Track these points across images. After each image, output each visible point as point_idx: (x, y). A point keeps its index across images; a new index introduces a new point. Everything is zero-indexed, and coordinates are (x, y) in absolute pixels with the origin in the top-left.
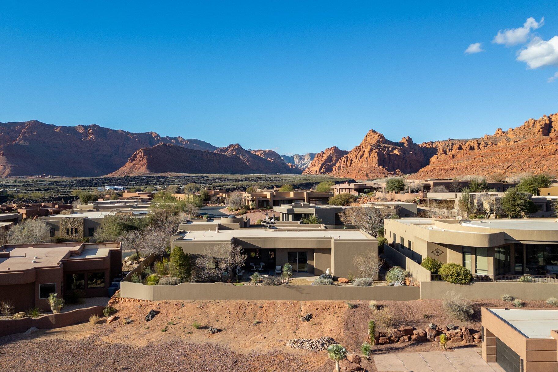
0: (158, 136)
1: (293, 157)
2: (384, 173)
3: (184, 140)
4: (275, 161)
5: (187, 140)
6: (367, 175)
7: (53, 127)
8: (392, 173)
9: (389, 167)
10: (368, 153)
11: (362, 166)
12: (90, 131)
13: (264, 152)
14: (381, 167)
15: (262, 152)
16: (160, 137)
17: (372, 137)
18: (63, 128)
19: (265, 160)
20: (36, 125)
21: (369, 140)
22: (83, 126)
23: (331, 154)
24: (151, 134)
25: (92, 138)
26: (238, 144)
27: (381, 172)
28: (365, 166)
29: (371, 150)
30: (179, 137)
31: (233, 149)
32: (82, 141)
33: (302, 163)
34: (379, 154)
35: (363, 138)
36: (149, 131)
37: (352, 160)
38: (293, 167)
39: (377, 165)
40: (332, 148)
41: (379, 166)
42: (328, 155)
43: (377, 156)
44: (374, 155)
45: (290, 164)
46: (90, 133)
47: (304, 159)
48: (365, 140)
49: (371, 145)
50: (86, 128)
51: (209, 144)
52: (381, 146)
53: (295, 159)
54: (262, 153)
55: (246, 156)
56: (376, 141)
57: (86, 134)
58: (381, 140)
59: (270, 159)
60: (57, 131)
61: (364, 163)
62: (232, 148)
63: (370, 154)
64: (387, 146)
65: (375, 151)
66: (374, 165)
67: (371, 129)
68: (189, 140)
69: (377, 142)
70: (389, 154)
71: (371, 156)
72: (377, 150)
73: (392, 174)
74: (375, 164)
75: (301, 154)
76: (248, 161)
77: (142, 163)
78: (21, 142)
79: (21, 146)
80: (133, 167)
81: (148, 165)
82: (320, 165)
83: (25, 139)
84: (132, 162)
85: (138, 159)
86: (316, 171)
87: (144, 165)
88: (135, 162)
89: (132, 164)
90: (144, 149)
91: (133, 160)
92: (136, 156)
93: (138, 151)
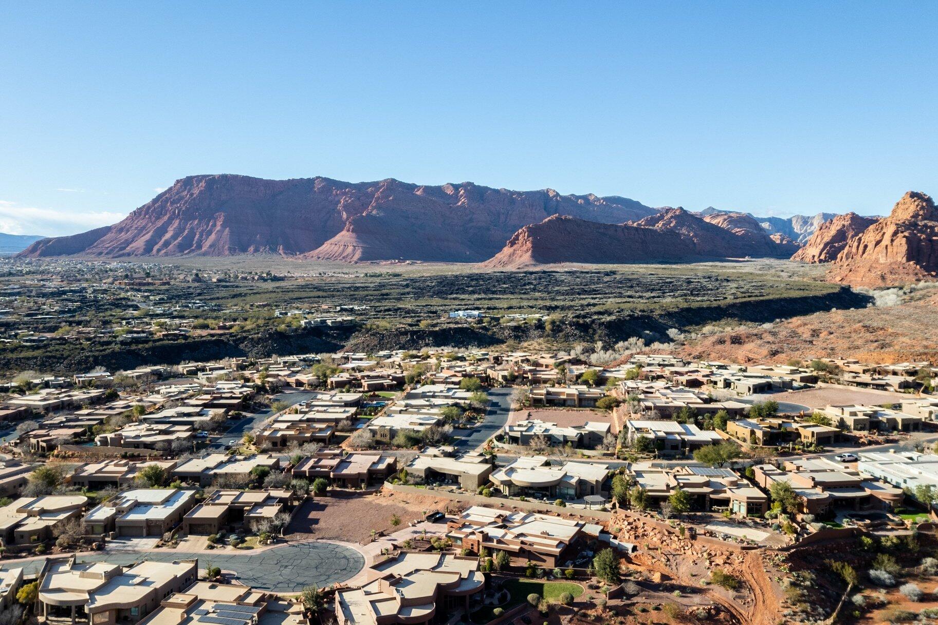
0: (558, 194)
1: (790, 221)
2: (916, 274)
3: (598, 199)
4: (747, 232)
5: (602, 199)
6: (883, 278)
7: (413, 187)
8: (933, 273)
9: (928, 262)
10: (890, 239)
11: (877, 260)
12: (462, 192)
13: (730, 217)
14: (912, 263)
15: (726, 217)
16: (561, 197)
17: (906, 206)
18: (427, 189)
19: (726, 232)
20: (393, 185)
21: (899, 211)
22: (452, 185)
23: (844, 226)
24: (548, 191)
25: (463, 203)
26: (681, 208)
27: (911, 271)
28: (882, 260)
29: (895, 234)
30: (590, 195)
31: (672, 217)
32: (451, 207)
33: (806, 230)
34: (909, 240)
35: (893, 206)
36: (544, 188)
37: (866, 247)
38: (784, 242)
39: (905, 259)
40: (847, 215)
41: (908, 260)
42: (838, 228)
43: (907, 243)
44: (901, 241)
45: (776, 238)
46: (462, 196)
47: (812, 224)
48: (894, 211)
49: (896, 224)
50: (456, 187)
51: (638, 203)
52: (918, 225)
53: (794, 222)
54: (725, 220)
55: (693, 228)
56: (911, 214)
57: (456, 197)
58: (921, 213)
59: (739, 230)
60: (418, 193)
61: (880, 256)
62: (669, 215)
63: (892, 241)
64: (930, 224)
65: (902, 235)
66: (899, 259)
67: (910, 190)
68: (605, 199)
69: (912, 217)
70: (931, 241)
71: (895, 243)
72: (906, 234)
73: (932, 276)
74: (901, 258)
75: (806, 215)
76: (696, 236)
77: (525, 248)
78: (374, 212)
79: (374, 218)
80: (513, 254)
81: (533, 252)
82: (822, 246)
83: (378, 207)
84: (511, 246)
85: (520, 242)
86: (814, 256)
87: (527, 251)
88: (515, 246)
89: (511, 250)
90: (529, 227)
91: (513, 244)
92: (517, 238)
93: (520, 231)
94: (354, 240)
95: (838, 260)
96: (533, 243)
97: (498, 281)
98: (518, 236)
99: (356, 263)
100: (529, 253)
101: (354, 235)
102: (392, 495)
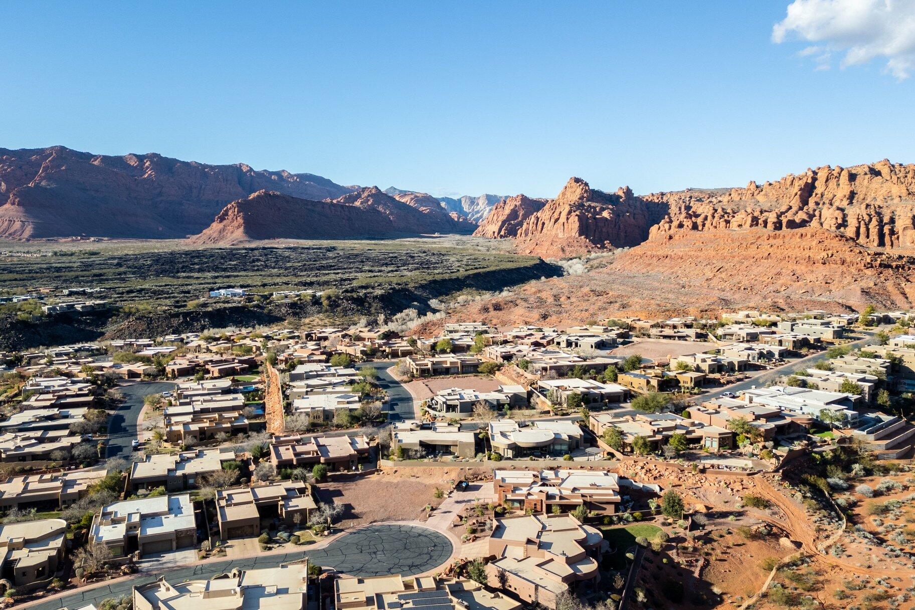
0: (251, 170)
1: (460, 201)
2: (587, 246)
3: (292, 176)
4: (432, 211)
5: (295, 175)
6: (563, 250)
7: (88, 156)
8: (599, 246)
9: (594, 236)
10: (566, 217)
11: (556, 235)
12: (147, 164)
13: (416, 196)
14: (583, 237)
15: (413, 196)
16: (254, 172)
17: (573, 190)
18: (105, 159)
19: (415, 210)
20: (62, 153)
21: (568, 194)
22: (135, 155)
23: (516, 206)
24: (241, 166)
25: (150, 175)
26: (376, 187)
27: (582, 244)
28: (561, 235)
29: (570, 213)
30: (283, 171)
31: (369, 195)
32: (136, 180)
33: (473, 209)
34: (581, 218)
35: (562, 189)
36: (237, 163)
37: (543, 224)
38: (461, 220)
39: (577, 234)
40: (518, 196)
41: (580, 235)
42: (512, 207)
43: (579, 221)
44: (574, 219)
45: (454, 215)
46: (147, 168)
47: (478, 204)
48: (564, 194)
49: (570, 205)
50: (141, 158)
51: (329, 181)
52: (584, 205)
53: (463, 202)
54: (412, 199)
55: (388, 206)
56: (578, 197)
57: (141, 169)
58: (585, 195)
59: (424, 208)
60: (96, 163)
61: (559, 231)
62: (366, 194)
63: (568, 219)
64: (593, 204)
65: (575, 214)
66: (573, 234)
67: (573, 176)
68: (298, 176)
69: (579, 199)
70: (595, 218)
71: (569, 221)
72: (578, 213)
73: (598, 248)
74: (575, 233)
75: (473, 196)
76: (391, 214)
77: (236, 224)
78: (43, 183)
79: (45, 189)
80: (224, 230)
81: (245, 228)
82: (500, 223)
83: (48, 178)
84: (221, 222)
85: (230, 218)
86: (494, 232)
87: (239, 227)
88: (225, 222)
89: (221, 226)
90: (238, 203)
91: (222, 219)
92: (226, 213)
93: (229, 206)
94: (21, 214)
95: (518, 235)
96: (244, 218)
97: (222, 258)
98: (227, 211)
99: (28, 240)
100: (242, 229)
101: (21, 209)
102: (396, 471)
